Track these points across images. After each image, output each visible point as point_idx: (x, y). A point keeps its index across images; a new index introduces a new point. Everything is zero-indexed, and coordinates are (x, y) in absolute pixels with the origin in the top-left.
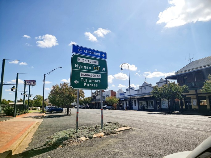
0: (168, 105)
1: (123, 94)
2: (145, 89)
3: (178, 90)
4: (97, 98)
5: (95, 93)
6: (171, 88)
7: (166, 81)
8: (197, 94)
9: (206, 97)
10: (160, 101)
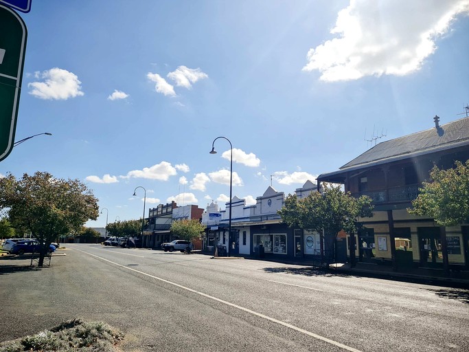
0: (318, 246)
1: (217, 215)
2: (270, 204)
3: (345, 208)
4: (159, 221)
5: (157, 209)
6: (329, 202)
7: (319, 187)
8: (391, 222)
9: (412, 231)
10: (303, 235)
